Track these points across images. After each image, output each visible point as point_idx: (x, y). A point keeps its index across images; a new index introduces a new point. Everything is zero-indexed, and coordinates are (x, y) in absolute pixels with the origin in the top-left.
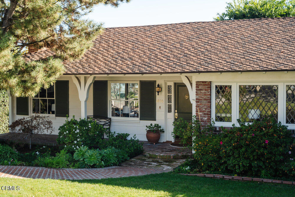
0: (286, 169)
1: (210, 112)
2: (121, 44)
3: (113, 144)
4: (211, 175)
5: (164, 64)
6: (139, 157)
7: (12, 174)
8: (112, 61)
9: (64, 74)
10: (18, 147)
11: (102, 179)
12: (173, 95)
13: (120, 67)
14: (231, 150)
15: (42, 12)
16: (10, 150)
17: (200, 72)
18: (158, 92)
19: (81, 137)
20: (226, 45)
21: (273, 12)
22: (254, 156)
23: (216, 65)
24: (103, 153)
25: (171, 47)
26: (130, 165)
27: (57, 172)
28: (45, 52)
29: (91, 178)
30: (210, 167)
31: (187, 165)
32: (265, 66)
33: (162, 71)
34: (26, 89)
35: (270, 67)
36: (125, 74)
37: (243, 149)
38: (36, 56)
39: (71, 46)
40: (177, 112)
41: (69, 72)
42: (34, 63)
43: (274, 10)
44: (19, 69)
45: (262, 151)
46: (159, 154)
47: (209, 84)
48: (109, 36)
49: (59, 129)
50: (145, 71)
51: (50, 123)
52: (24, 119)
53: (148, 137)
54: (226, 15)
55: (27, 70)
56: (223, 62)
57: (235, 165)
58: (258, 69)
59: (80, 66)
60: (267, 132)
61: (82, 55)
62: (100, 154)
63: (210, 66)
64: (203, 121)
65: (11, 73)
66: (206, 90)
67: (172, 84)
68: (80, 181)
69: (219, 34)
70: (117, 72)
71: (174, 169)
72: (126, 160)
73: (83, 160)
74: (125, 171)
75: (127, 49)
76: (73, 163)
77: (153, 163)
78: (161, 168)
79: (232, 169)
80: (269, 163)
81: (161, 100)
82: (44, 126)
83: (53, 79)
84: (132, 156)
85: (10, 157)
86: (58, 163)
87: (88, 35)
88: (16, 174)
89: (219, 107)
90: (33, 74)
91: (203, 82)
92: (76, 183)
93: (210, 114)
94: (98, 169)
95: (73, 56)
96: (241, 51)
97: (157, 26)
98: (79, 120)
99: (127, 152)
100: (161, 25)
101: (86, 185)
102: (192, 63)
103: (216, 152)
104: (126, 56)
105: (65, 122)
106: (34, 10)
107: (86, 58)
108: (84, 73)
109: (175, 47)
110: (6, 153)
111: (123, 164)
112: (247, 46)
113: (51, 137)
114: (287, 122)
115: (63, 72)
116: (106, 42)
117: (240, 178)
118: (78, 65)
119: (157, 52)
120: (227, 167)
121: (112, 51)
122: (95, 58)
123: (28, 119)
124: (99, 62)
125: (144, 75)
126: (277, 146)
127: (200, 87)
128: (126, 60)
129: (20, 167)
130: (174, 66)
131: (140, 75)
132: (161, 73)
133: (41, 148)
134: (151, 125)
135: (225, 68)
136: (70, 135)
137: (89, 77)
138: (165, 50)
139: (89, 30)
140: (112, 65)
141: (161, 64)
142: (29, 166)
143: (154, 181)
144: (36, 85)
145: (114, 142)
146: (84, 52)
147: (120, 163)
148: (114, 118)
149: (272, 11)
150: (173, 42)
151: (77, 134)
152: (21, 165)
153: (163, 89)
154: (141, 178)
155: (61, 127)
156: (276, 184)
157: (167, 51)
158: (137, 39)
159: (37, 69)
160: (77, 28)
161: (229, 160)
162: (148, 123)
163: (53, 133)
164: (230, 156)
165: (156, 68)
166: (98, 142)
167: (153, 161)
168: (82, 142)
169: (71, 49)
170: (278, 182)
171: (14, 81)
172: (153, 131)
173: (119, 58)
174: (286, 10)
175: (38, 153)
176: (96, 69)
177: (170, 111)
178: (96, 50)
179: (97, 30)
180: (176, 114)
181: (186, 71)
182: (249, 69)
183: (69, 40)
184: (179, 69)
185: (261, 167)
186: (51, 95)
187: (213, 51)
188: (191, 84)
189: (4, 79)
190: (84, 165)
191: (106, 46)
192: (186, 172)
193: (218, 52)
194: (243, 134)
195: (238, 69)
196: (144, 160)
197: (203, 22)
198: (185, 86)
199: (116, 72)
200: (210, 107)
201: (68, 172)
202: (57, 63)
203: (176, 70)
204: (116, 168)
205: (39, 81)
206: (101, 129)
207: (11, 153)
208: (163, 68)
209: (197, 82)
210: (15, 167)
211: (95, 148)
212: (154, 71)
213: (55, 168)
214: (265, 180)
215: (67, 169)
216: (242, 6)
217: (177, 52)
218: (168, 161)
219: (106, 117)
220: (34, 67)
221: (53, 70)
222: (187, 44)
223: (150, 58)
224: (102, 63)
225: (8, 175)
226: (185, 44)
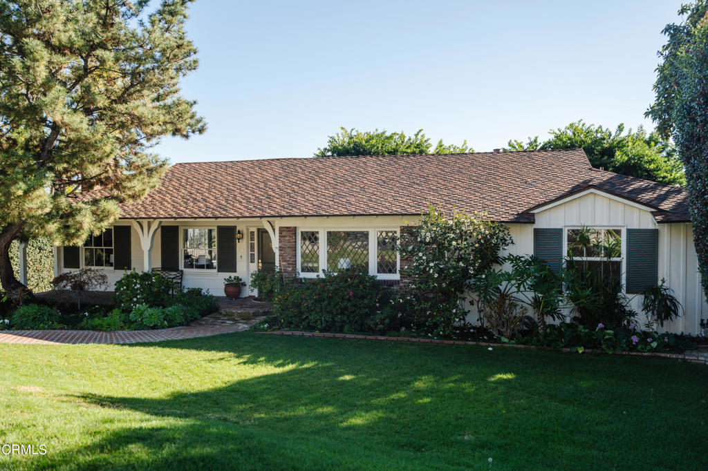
0: (371, 323)
1: (296, 261)
2: (195, 183)
3: (181, 300)
4: (290, 333)
5: (242, 207)
6: (213, 315)
7: (47, 339)
8: (182, 203)
9: (120, 218)
10: (62, 307)
11: (160, 341)
12: (256, 242)
13: (190, 210)
14: (313, 303)
15: (89, 143)
16: (49, 311)
17: (282, 216)
18: (239, 239)
19: (142, 293)
20: (316, 185)
21: (380, 148)
22: (337, 310)
23: (302, 208)
24: (167, 312)
25: (254, 187)
26: (200, 324)
27: (106, 336)
28: (100, 192)
29: (147, 341)
30: (291, 323)
31: (266, 322)
32: (353, 209)
33: (239, 215)
34: (69, 236)
35: (358, 211)
36: (195, 218)
37: (326, 302)
38: (89, 197)
39: (129, 185)
40: (262, 262)
41: (128, 216)
42: (81, 205)
43: (380, 146)
44: (61, 213)
45: (345, 303)
46: (237, 311)
47: (293, 230)
48: (182, 172)
49: (116, 285)
50: (219, 215)
51: (104, 277)
52: (71, 273)
53: (226, 292)
54: (328, 151)
55: (71, 213)
56: (309, 205)
57: (317, 320)
58: (346, 213)
59: (142, 209)
60: (352, 283)
61: (146, 195)
62: (163, 313)
63: (294, 209)
64: (287, 272)
65: (50, 217)
66: (290, 237)
67: (255, 230)
68: (131, 345)
69: (310, 173)
70: (187, 216)
71: (251, 327)
72: (196, 319)
73: (142, 320)
74: (192, 332)
75: (202, 189)
76: (128, 324)
77: (228, 322)
78: (236, 327)
79: (314, 325)
80: (354, 317)
81: (242, 249)
82: (96, 281)
83: (105, 224)
84: (204, 313)
85: (48, 320)
86: (109, 325)
87: (150, 171)
88: (52, 340)
89: (305, 256)
90: (78, 218)
91: (287, 228)
92: (127, 348)
93: (296, 264)
94: (159, 331)
95: (133, 197)
96: (331, 193)
97: (241, 162)
98: (140, 274)
99: (198, 310)
100: (246, 161)
101: (137, 348)
102: (275, 206)
103: (297, 307)
104: (199, 197)
105: (123, 276)
106: (78, 140)
107: (150, 199)
108: (146, 216)
109: (259, 187)
110: (43, 315)
111: (192, 324)
112: (339, 187)
113: (106, 295)
114: (379, 272)
115: (118, 216)
116: (178, 180)
117: (321, 335)
118: (140, 207)
119: (236, 193)
120: (309, 323)
121: (184, 191)
122: (162, 199)
123: (75, 273)
124: (166, 204)
125: (219, 220)
126: (363, 298)
127: (284, 234)
128: (199, 201)
129: (59, 331)
130: (254, 209)
131: (213, 220)
132: (238, 218)
133: (93, 308)
134: (230, 277)
135: (311, 212)
136: (128, 292)
137: (153, 222)
138: (246, 191)
139: (152, 166)
140: (182, 208)
141: (240, 206)
142: (72, 329)
143: (221, 341)
144: (82, 231)
145: (182, 299)
146: (148, 191)
147: (188, 322)
148: (187, 271)
149: (378, 148)
150: (257, 182)
151: (137, 289)
152: (61, 329)
153: (245, 236)
154: (207, 338)
155: (118, 282)
156: (359, 340)
157: (249, 191)
158: (215, 177)
159: (83, 212)
160: (137, 164)
161: (311, 315)
162: (227, 275)
163: (108, 290)
164: (312, 311)
165: (233, 212)
166: (163, 299)
167: (229, 320)
168: (143, 299)
169: (129, 189)
170: (361, 337)
171: (52, 227)
172: (232, 284)
173: (191, 199)
174: (394, 147)
175: (87, 314)
176: (162, 212)
177: (252, 261)
178: (164, 189)
179: (161, 166)
180: (260, 265)
181: (267, 215)
182: (336, 213)
183: (127, 178)
184: (258, 213)
185: (344, 321)
186: (108, 243)
187: (300, 192)
188: (274, 230)
189: (40, 225)
190: (142, 327)
191: (177, 185)
192: (263, 330)
193: (306, 194)
194: (326, 285)
195: (324, 213)
196: (219, 319)
197: (295, 159)
198: (267, 232)
199: (184, 216)
200: (295, 256)
201: (120, 336)
202: (111, 206)
203: (255, 214)
204: (181, 329)
205: (86, 226)
206: (167, 283)
207: (49, 314)
208: (240, 211)
209: (280, 228)
210: (53, 331)
211: (158, 305)
212: (230, 215)
213: (105, 331)
214: (348, 336)
215: (121, 332)
216: (347, 140)
217: (260, 193)
218: (246, 318)
219: (176, 269)
220: (80, 210)
221: (106, 213)
222: (273, 184)
223: (227, 200)
224: (169, 206)
225: (36, 340)
226: (270, 183)
